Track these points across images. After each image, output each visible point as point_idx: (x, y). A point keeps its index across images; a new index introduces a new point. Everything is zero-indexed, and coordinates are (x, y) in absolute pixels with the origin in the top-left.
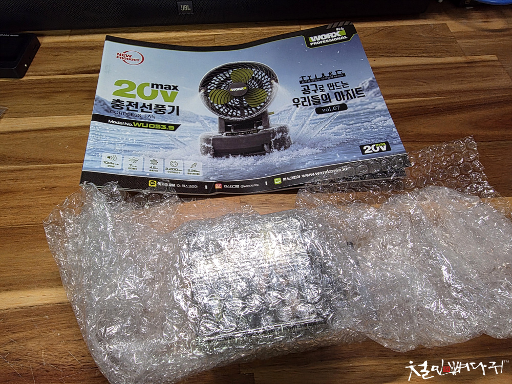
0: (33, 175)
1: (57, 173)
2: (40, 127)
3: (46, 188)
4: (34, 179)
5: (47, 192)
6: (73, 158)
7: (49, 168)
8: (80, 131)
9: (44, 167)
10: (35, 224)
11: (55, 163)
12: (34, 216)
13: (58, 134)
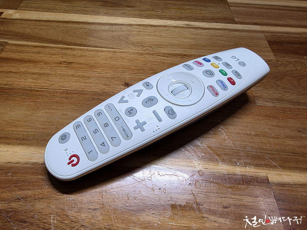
0: (53, 52)
1: (75, 52)
2: (62, 20)
3: (64, 62)
4: (54, 54)
5: (66, 66)
6: (89, 44)
7: (67, 49)
8: (96, 26)
9: (63, 47)
10: (53, 89)
11: (74, 46)
12: (53, 82)
13: (76, 26)
